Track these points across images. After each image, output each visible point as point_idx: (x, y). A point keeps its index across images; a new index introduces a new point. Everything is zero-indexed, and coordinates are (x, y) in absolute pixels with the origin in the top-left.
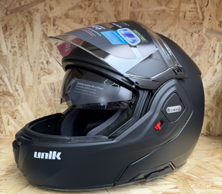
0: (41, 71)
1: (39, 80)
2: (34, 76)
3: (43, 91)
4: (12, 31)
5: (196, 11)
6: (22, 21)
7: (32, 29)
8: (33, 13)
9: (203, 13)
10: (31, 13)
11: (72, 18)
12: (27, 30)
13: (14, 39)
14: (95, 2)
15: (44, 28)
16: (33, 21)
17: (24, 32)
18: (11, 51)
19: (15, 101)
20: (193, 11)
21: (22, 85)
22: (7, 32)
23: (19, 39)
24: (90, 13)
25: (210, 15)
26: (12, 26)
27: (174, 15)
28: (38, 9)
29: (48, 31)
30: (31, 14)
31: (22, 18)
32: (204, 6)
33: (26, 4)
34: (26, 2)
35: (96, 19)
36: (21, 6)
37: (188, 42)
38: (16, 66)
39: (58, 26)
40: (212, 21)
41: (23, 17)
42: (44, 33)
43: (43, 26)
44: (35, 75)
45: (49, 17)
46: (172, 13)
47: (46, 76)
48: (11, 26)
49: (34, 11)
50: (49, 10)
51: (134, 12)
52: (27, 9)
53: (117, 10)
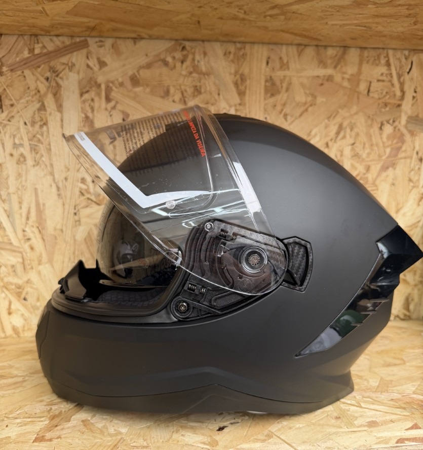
0: (79, 198)
1: (77, 218)
2: (64, 209)
3: (85, 239)
4: (15, 109)
5: (390, 81)
6: (36, 89)
7: (60, 107)
8: (61, 73)
9: (402, 85)
10: (57, 71)
11: (147, 86)
12: (48, 109)
13: (19, 128)
14: (194, 54)
15: (87, 104)
16: (62, 89)
17: (43, 112)
18: (12, 155)
19: (23, 263)
20: (383, 81)
21: (38, 227)
22: (2, 112)
23: (31, 129)
24: (185, 76)
25: (415, 89)
26: (13, 98)
27: (349, 87)
28: (74, 65)
29: (95, 112)
30: (57, 74)
31: (36, 82)
32: (404, 72)
33: (45, 51)
34: (44, 47)
35: (197, 90)
36: (34, 55)
37: (374, 141)
38: (24, 186)
39: (117, 103)
40: (419, 101)
41: (38, 79)
42: (87, 117)
43: (84, 102)
44: (67, 206)
45: (96, 82)
46: (346, 84)
47: (90, 207)
48: (11, 100)
49: (63, 67)
50: (96, 68)
51: (273, 77)
52: (48, 62)
53: (240, 72)
